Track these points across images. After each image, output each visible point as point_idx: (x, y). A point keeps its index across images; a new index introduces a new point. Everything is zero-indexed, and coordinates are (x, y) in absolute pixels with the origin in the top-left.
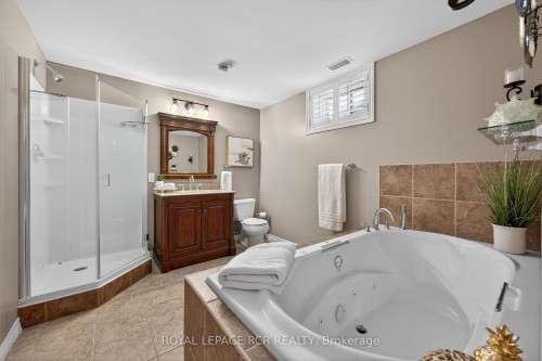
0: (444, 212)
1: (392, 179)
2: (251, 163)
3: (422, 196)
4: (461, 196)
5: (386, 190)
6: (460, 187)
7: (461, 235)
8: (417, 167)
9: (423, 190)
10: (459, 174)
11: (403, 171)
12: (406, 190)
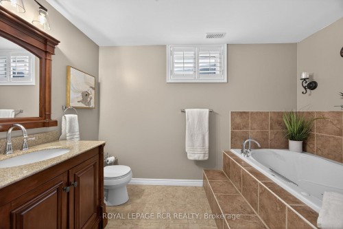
0: (265, 137)
1: (238, 120)
2: (92, 105)
3: (254, 129)
4: (272, 128)
5: (235, 127)
6: (271, 124)
7: (271, 148)
8: (252, 113)
9: (255, 126)
10: (271, 117)
11: (244, 115)
12: (245, 126)
